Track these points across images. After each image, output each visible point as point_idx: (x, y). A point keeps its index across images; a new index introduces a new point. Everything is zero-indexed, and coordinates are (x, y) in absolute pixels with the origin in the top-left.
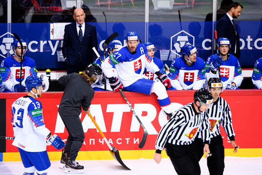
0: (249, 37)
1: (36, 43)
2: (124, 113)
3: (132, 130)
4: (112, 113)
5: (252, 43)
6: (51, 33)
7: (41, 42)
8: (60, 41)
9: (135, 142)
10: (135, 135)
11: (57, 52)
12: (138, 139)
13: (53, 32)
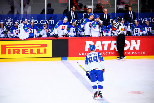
0: (150, 18)
2: (108, 44)
3: (111, 50)
4: (104, 44)
5: (151, 20)
9: (112, 54)
10: (112, 51)
12: (113, 53)
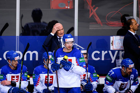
1: (99, 52)
6: (111, 44)
7: (103, 52)
8: (119, 51)
11: (116, 60)
13: (112, 43)
